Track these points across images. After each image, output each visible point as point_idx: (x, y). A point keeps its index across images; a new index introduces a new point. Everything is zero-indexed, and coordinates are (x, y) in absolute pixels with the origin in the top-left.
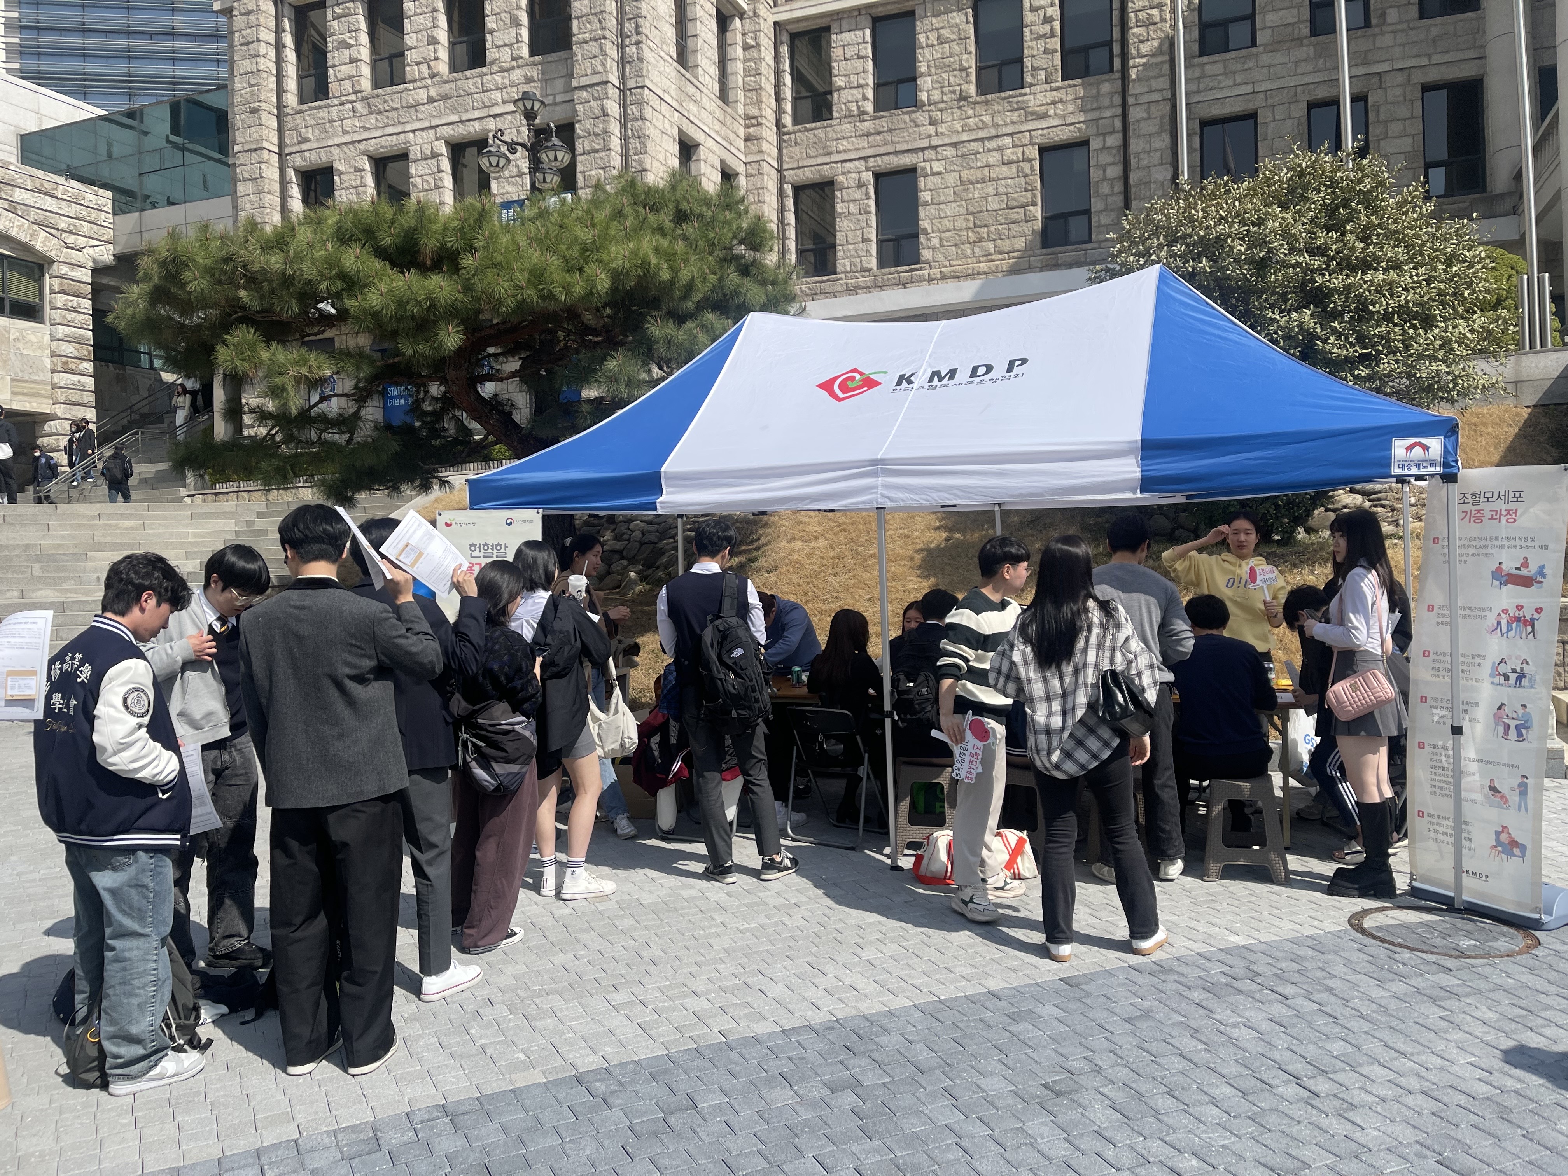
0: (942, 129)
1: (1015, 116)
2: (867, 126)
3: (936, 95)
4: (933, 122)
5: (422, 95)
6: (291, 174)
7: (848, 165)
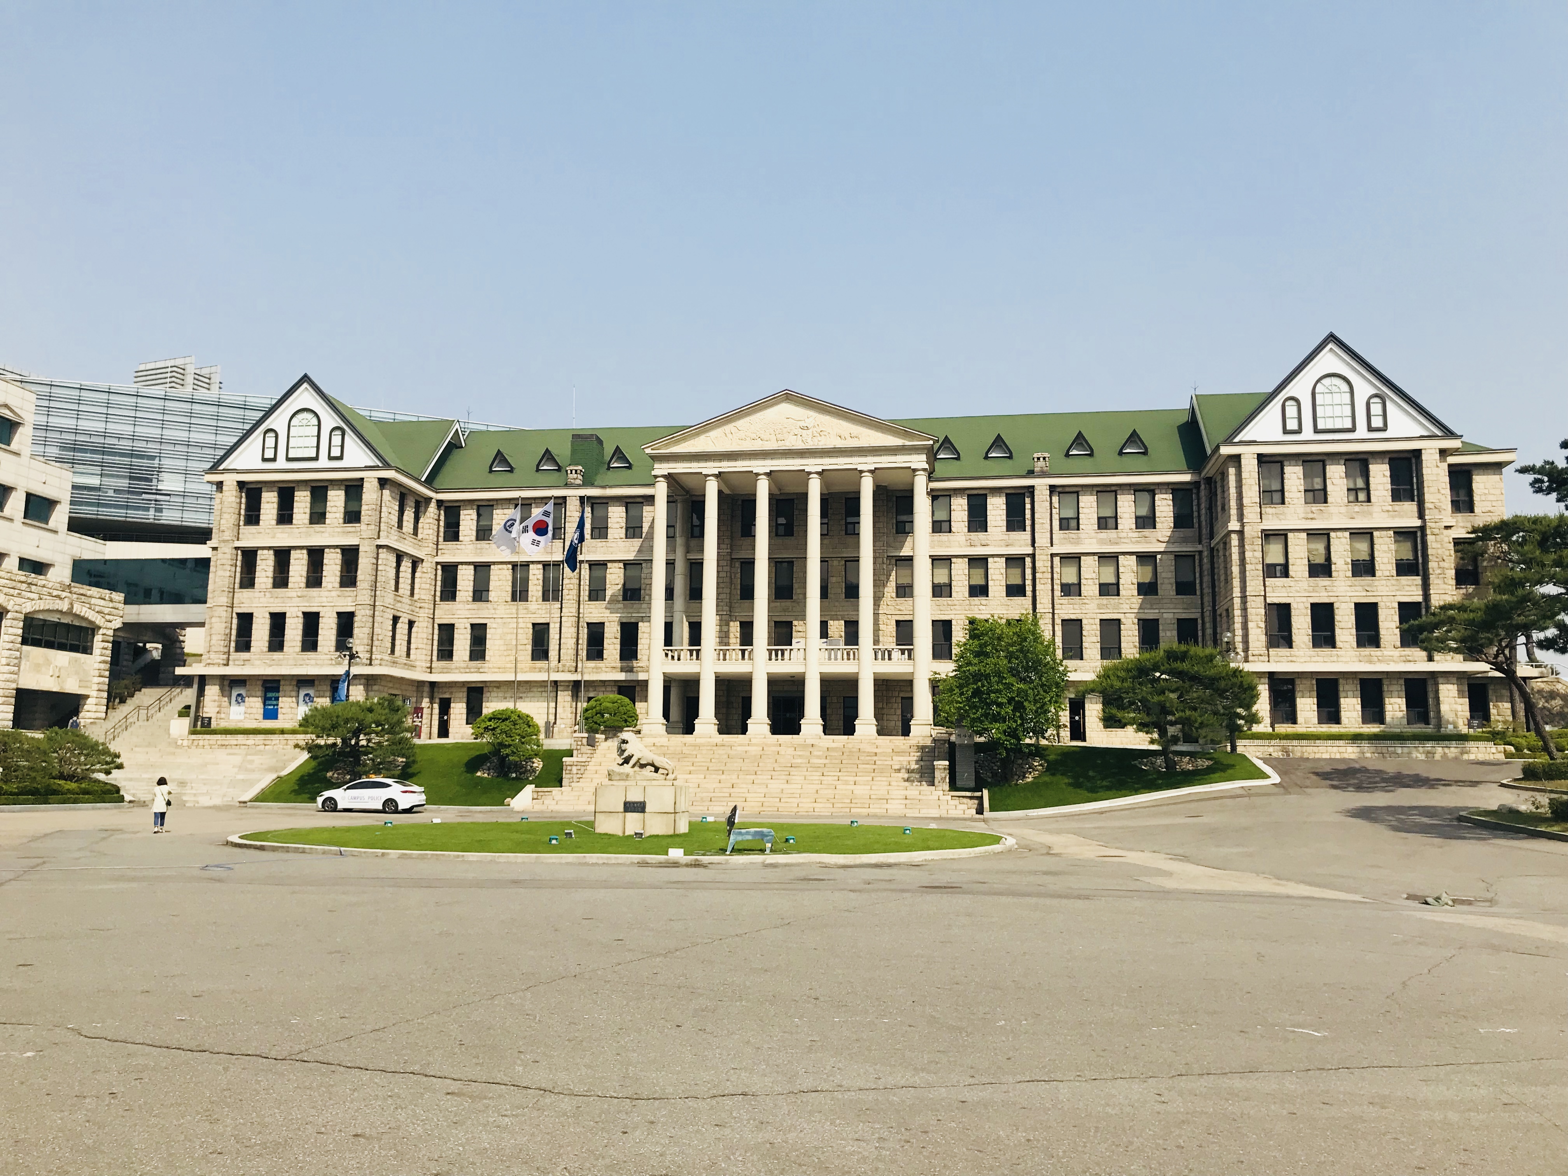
0: (497, 612)
1: (525, 611)
2: (470, 606)
3: (496, 599)
4: (494, 609)
5: (294, 594)
6: (235, 615)
7: (460, 620)
